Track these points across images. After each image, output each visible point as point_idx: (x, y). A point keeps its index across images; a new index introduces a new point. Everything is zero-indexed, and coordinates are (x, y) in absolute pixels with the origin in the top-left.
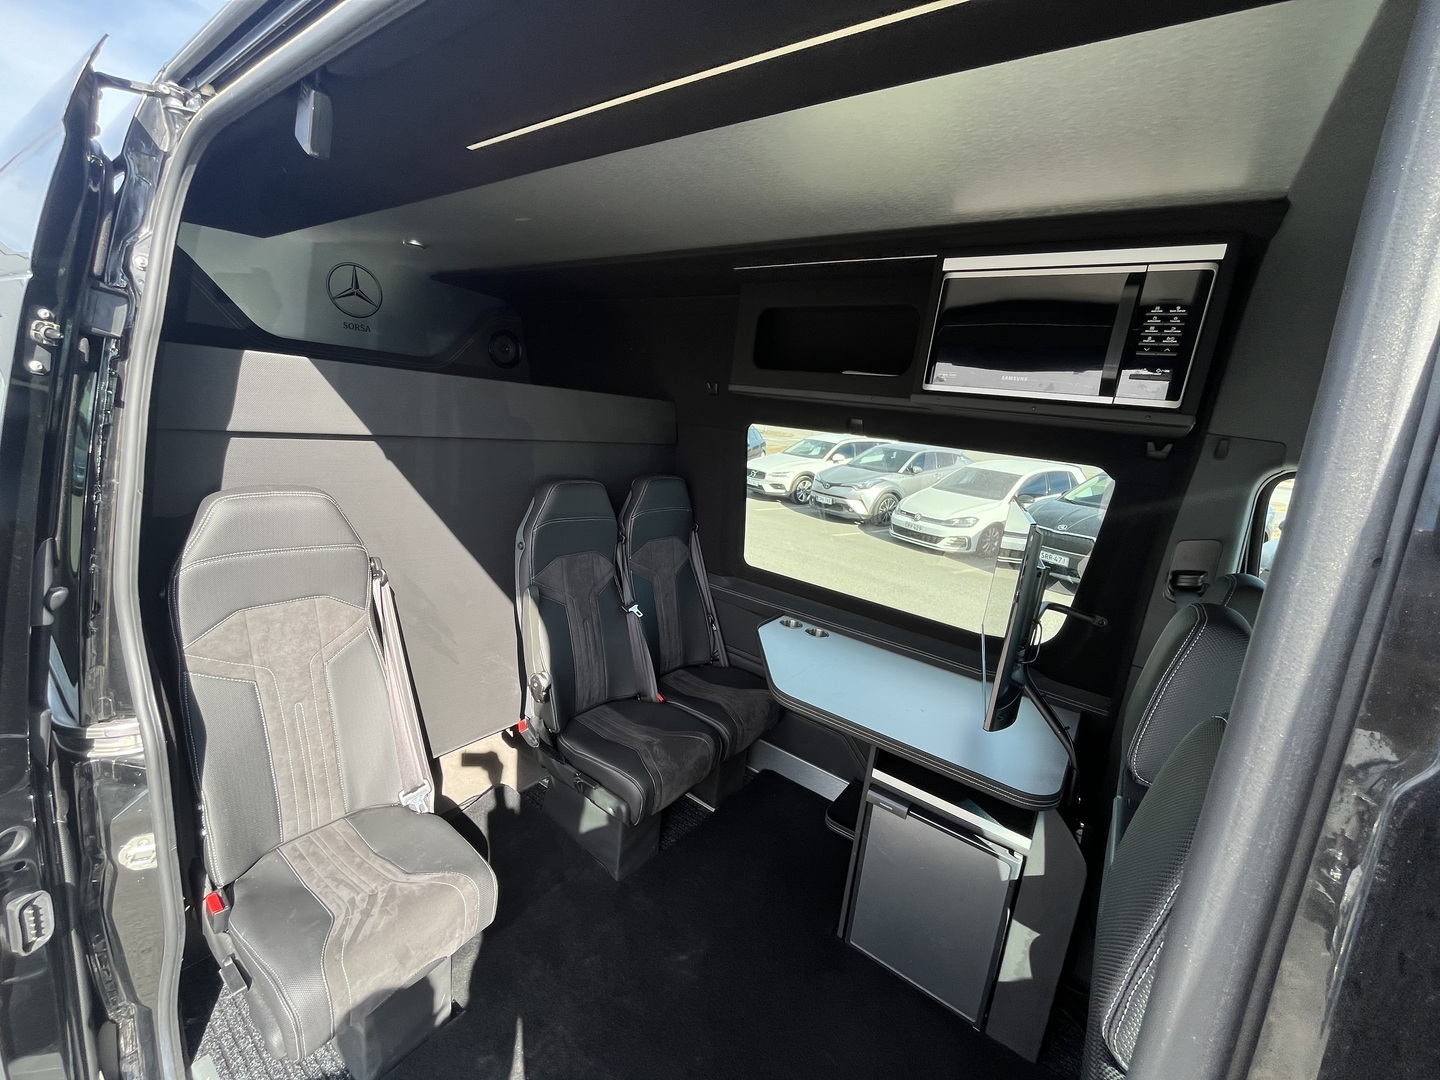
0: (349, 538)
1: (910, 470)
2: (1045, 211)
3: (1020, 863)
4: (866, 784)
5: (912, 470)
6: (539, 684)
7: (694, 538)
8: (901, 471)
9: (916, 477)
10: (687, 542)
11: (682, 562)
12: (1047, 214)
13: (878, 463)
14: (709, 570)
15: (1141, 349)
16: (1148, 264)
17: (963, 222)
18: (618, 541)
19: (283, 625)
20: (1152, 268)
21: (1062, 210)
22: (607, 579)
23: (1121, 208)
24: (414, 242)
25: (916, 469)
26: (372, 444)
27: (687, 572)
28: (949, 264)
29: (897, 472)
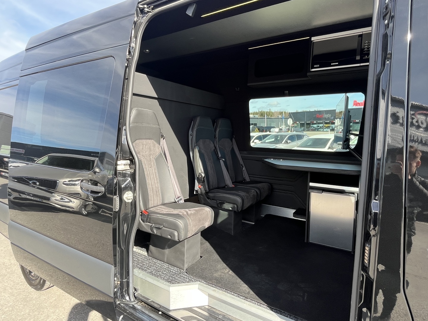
0: (158, 124)
1: (286, 142)
2: (336, 22)
3: (357, 196)
4: (308, 188)
5: (287, 142)
6: (202, 176)
7: (234, 140)
8: (283, 143)
9: (289, 145)
10: (232, 141)
11: (231, 148)
12: (337, 23)
13: (273, 141)
14: (240, 150)
15: (364, 51)
16: (362, 32)
17: (316, 27)
18: (215, 138)
19: (146, 146)
20: (364, 33)
21: (341, 22)
22: (213, 149)
23: (354, 20)
24: (147, 51)
25: (289, 141)
26: (156, 101)
27: (233, 151)
28: (313, 39)
29: (281, 143)
